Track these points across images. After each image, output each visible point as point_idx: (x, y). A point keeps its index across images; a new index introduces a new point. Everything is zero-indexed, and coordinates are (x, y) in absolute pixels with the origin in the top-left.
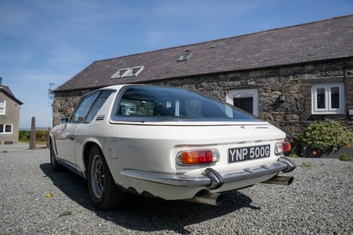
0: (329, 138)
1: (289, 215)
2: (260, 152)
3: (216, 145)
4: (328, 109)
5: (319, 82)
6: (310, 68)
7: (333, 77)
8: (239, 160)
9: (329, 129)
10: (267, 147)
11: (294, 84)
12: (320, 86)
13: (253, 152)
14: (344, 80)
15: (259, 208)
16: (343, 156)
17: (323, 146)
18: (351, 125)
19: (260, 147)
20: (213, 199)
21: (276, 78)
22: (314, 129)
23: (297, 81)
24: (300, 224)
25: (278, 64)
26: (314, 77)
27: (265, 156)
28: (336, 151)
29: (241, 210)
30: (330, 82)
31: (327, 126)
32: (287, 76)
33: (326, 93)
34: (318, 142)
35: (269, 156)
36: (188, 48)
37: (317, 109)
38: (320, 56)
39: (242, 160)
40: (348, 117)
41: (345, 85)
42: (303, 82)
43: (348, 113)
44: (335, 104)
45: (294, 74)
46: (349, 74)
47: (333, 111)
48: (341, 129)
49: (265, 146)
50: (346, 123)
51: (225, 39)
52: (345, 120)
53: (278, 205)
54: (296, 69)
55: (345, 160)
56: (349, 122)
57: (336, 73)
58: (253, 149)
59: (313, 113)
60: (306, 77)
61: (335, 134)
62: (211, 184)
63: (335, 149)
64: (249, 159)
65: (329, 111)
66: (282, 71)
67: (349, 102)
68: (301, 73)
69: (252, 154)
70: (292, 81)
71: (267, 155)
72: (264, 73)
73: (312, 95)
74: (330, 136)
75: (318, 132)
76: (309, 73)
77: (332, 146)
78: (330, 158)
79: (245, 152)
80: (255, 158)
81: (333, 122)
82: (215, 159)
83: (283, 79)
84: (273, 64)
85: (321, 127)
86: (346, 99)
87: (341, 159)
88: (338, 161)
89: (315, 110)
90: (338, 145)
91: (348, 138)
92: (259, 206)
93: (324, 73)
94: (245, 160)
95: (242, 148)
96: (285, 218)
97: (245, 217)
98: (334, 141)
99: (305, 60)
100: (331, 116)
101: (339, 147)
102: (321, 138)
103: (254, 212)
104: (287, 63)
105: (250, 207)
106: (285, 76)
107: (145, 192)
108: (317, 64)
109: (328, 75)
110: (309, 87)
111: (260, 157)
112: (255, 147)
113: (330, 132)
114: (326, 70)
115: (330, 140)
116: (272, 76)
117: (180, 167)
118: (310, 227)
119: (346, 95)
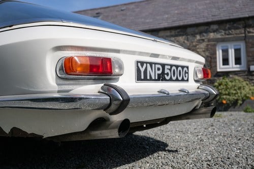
0: (234, 92)
1: (212, 155)
2: (177, 73)
3: (118, 51)
4: (232, 66)
5: (223, 40)
6: (215, 27)
7: (235, 35)
8: (151, 79)
9: (233, 84)
10: (185, 69)
11: (201, 43)
12: (224, 45)
13: (169, 71)
14: (245, 39)
15: (176, 151)
16: (247, 109)
17: (229, 100)
18: (252, 80)
19: (177, 67)
20: (113, 128)
21: (184, 37)
22: (220, 85)
23: (203, 40)
24: (228, 163)
25: (186, 23)
26: (219, 36)
27: (183, 80)
28: (241, 105)
29: (156, 155)
30: (233, 41)
31: (231, 82)
32: (194, 35)
33: (230, 51)
34: (224, 97)
35: (187, 80)
36: (99, 11)
37: (222, 66)
38: (224, 16)
39: (155, 80)
40: (249, 73)
41: (246, 43)
42: (209, 40)
43: (249, 69)
44: (238, 61)
45: (200, 33)
46: (249, 32)
47: (237, 68)
48: (244, 83)
49: (183, 67)
50: (248, 78)
51: (135, 3)
52: (247, 75)
53: (198, 147)
54: (202, 28)
55: (250, 112)
56: (250, 77)
57: (238, 31)
58: (169, 67)
59: (219, 70)
60: (212, 35)
61: (240, 88)
62: (110, 105)
63: (240, 102)
64: (164, 80)
65: (233, 68)
66: (189, 30)
67: (250, 59)
68: (207, 32)
69: (167, 74)
70: (199, 40)
71: (186, 79)
72: (173, 32)
73: (217, 53)
74: (235, 90)
75: (225, 87)
76: (214, 31)
77: (237, 100)
78: (236, 111)
79: (159, 69)
80: (171, 80)
81: (236, 77)
82: (116, 71)
83: (190, 38)
84: (181, 23)
85: (226, 82)
86: (248, 56)
87: (246, 111)
88: (243, 113)
89: (221, 68)
90: (242, 98)
91: (250, 92)
92: (175, 149)
93: (227, 32)
94: (158, 80)
95: (155, 64)
96: (209, 158)
97: (160, 161)
98: (239, 94)
99: (210, 20)
100: (235, 73)
101: (243, 101)
102: (227, 92)
103: (170, 156)
104: (194, 23)
105: (165, 151)
106: (192, 35)
107: (14, 130)
108: (221, 23)
109: (231, 34)
110: (215, 46)
111: (177, 80)
112: (172, 66)
113: (235, 86)
114: (230, 29)
115: (235, 94)
116: (180, 35)
117: (62, 82)
118: (241, 165)
119: (247, 52)
